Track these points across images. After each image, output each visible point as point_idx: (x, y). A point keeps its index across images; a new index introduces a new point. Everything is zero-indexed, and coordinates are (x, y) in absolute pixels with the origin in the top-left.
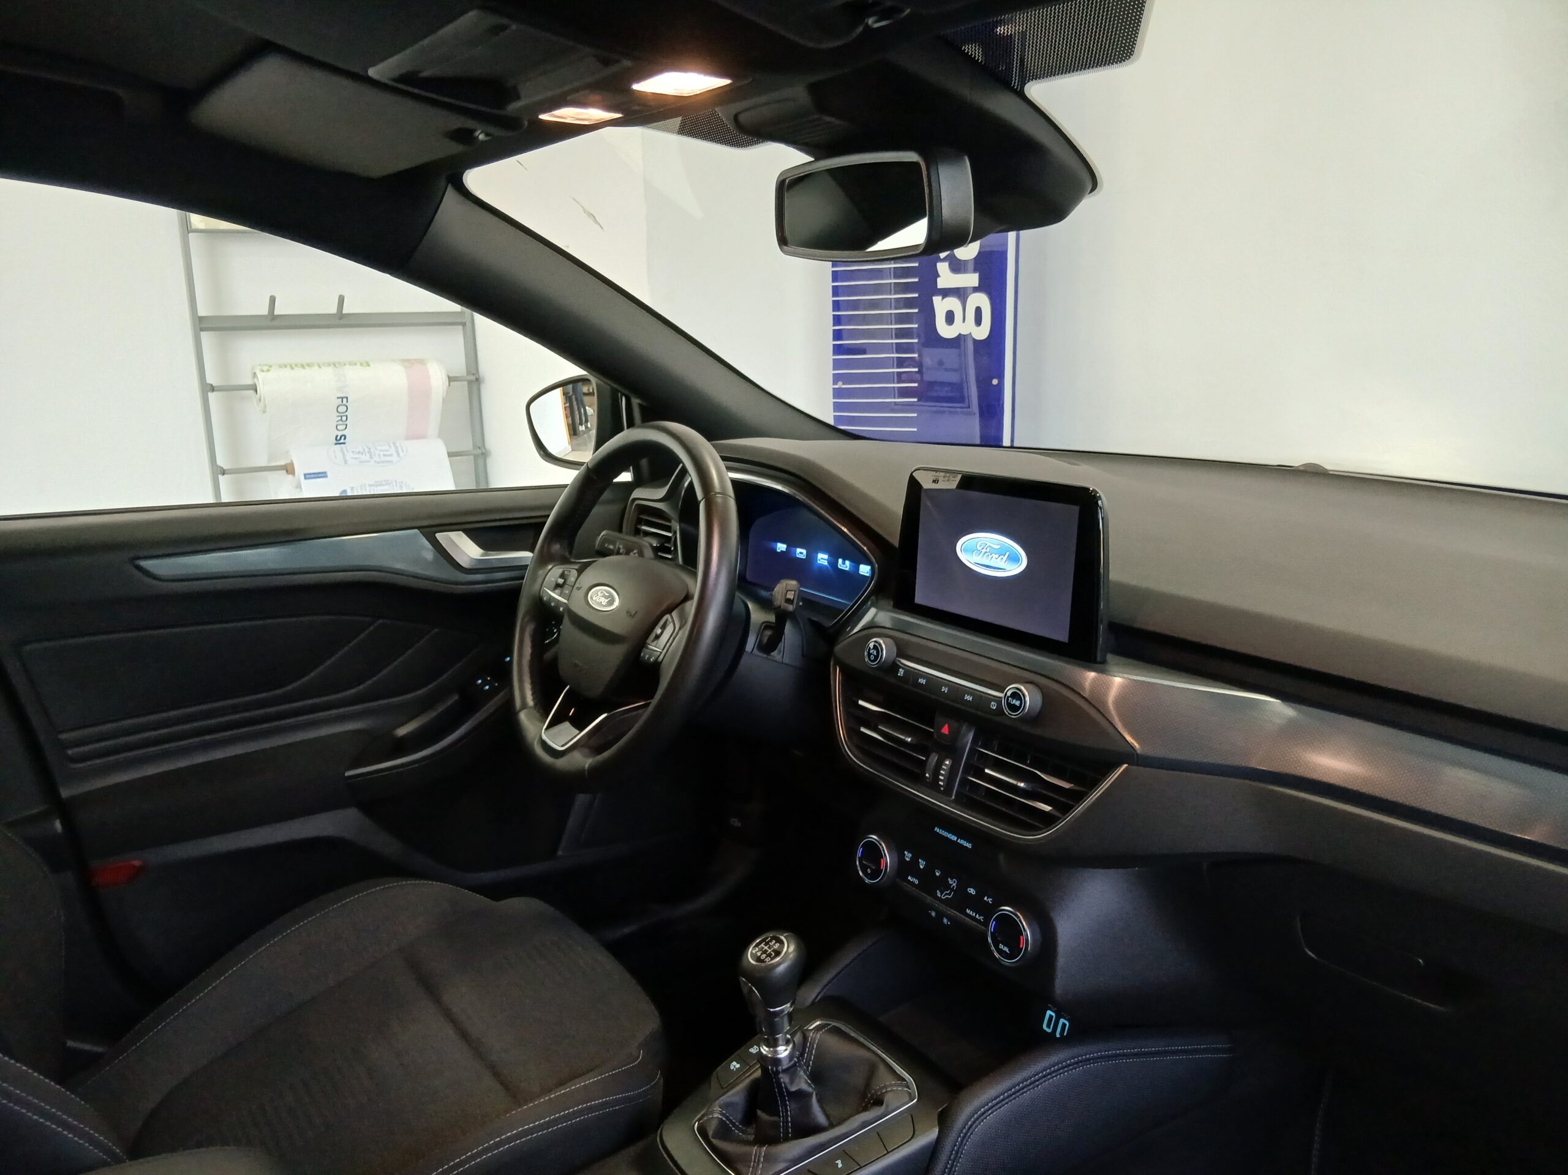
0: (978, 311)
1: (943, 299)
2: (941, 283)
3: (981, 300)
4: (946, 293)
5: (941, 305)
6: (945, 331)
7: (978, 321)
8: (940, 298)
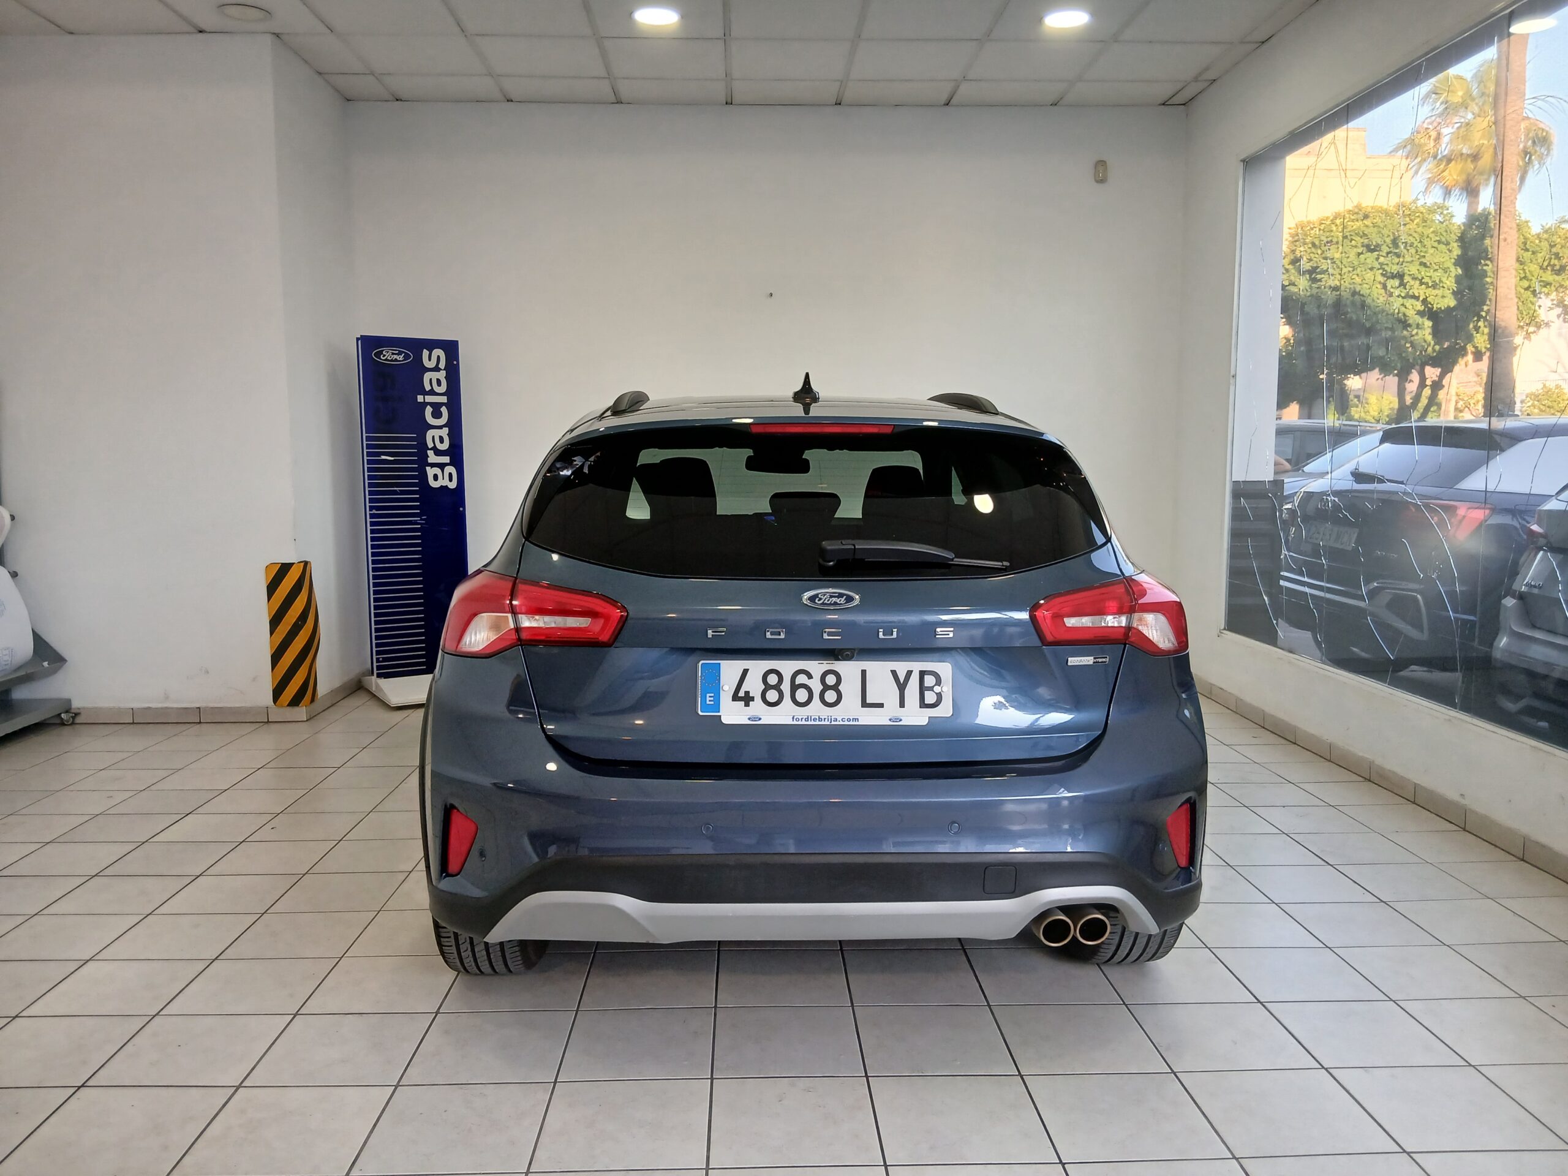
0: (450, 475)
1: (431, 468)
2: (430, 460)
3: (450, 469)
4: (433, 465)
5: (431, 472)
6: (434, 484)
7: (451, 480)
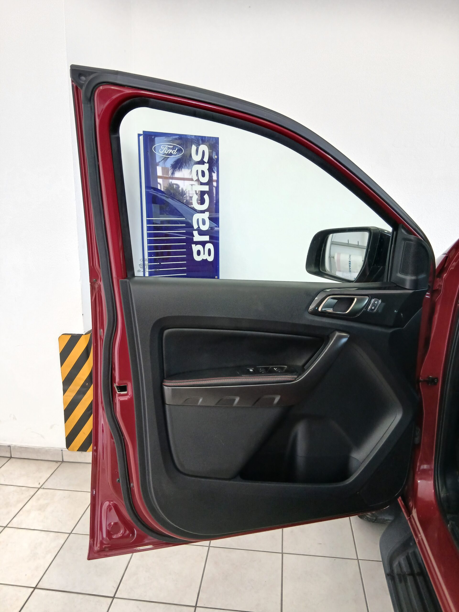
0: (209, 250)
1: (196, 245)
2: (195, 239)
3: (209, 246)
4: (197, 243)
5: (195, 248)
6: (197, 258)
7: (209, 254)
8: (195, 245)
